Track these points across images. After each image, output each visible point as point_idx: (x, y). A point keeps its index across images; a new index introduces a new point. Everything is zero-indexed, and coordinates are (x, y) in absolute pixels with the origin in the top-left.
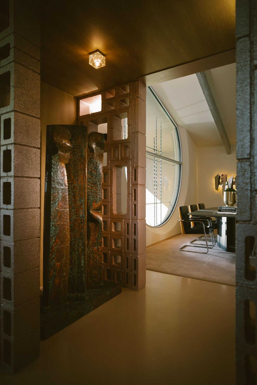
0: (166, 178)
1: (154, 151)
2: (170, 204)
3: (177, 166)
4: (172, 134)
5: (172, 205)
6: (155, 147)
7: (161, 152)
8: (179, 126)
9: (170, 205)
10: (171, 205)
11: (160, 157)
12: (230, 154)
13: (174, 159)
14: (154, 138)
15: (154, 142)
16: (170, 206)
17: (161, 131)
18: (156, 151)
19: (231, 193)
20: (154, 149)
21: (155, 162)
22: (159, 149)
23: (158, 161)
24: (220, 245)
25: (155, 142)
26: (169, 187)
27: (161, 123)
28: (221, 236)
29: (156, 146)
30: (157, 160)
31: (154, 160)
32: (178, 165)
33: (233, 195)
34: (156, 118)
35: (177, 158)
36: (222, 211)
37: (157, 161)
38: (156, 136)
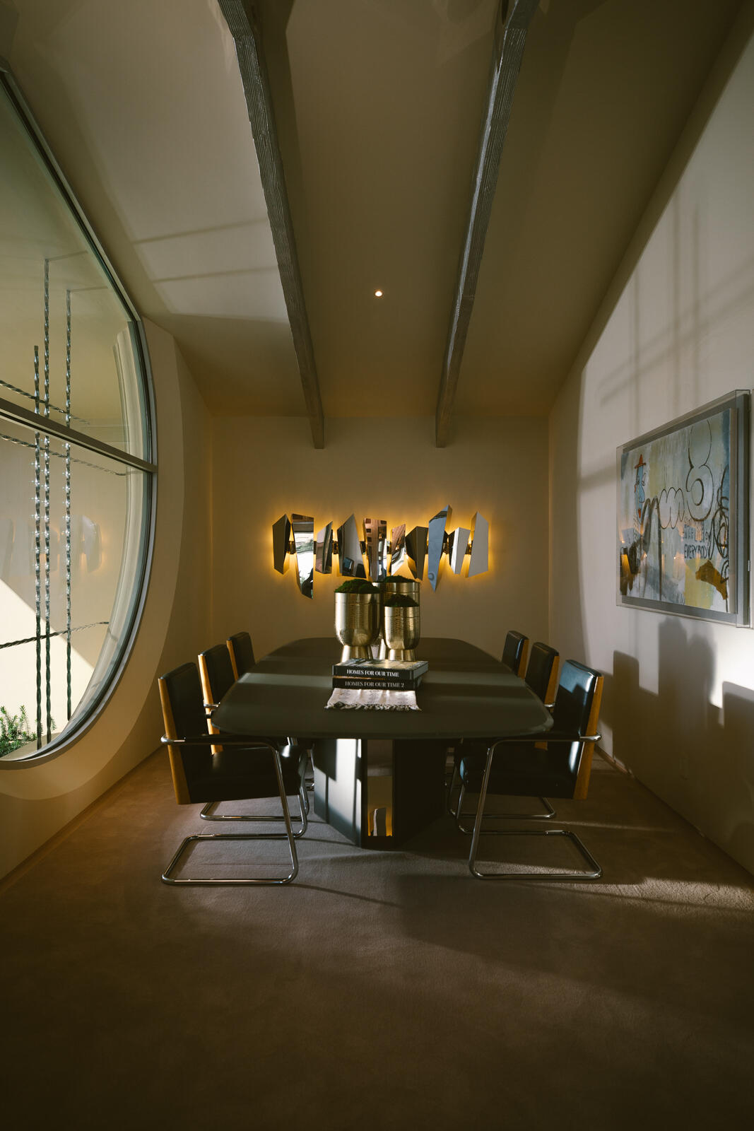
0: (88, 523)
1: (38, 407)
2: (109, 630)
3: (136, 481)
4: (114, 348)
5: (119, 637)
6: (42, 389)
7: (68, 412)
8: (146, 317)
9: (107, 636)
10: (114, 638)
11: (65, 432)
12: (323, 448)
13: (126, 449)
14: (36, 348)
15: (37, 365)
16: (110, 639)
17: (69, 324)
18: (47, 407)
19: (362, 599)
20: (37, 399)
21: (37, 454)
22: (57, 398)
23: (55, 452)
24: (327, 813)
25: (42, 368)
26: (103, 557)
27: (69, 292)
28: (334, 778)
29: (43, 383)
30: (48, 445)
31: (36, 447)
32: (142, 475)
33: (369, 607)
34: (47, 261)
35: (135, 446)
36: (349, 684)
37: (48, 451)
38: (47, 343)
